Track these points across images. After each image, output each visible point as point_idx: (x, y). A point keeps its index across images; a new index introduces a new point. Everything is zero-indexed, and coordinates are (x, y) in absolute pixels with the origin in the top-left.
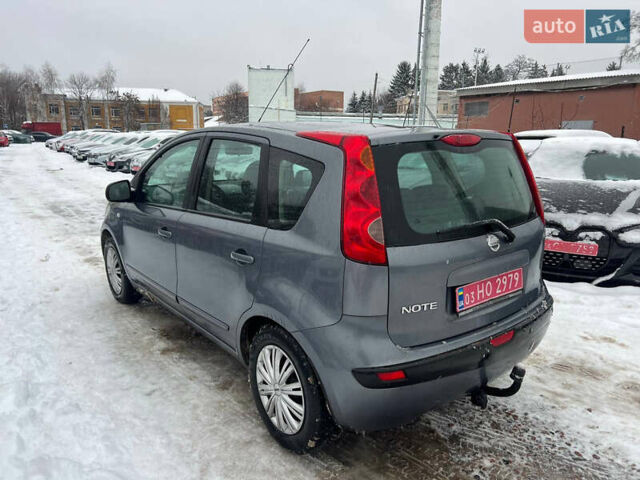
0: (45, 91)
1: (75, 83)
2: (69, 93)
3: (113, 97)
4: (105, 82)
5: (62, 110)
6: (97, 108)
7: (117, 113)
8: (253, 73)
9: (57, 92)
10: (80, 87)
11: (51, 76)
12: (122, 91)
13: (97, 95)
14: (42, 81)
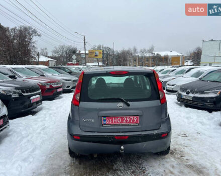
0: (133, 55)
1: (142, 52)
2: (140, 55)
3: (153, 55)
4: (151, 51)
5: (137, 60)
6: (147, 59)
7: (153, 61)
8: (205, 43)
9: (137, 55)
10: (143, 53)
11: (135, 50)
12: (156, 53)
13: (148, 55)
14: (133, 52)
